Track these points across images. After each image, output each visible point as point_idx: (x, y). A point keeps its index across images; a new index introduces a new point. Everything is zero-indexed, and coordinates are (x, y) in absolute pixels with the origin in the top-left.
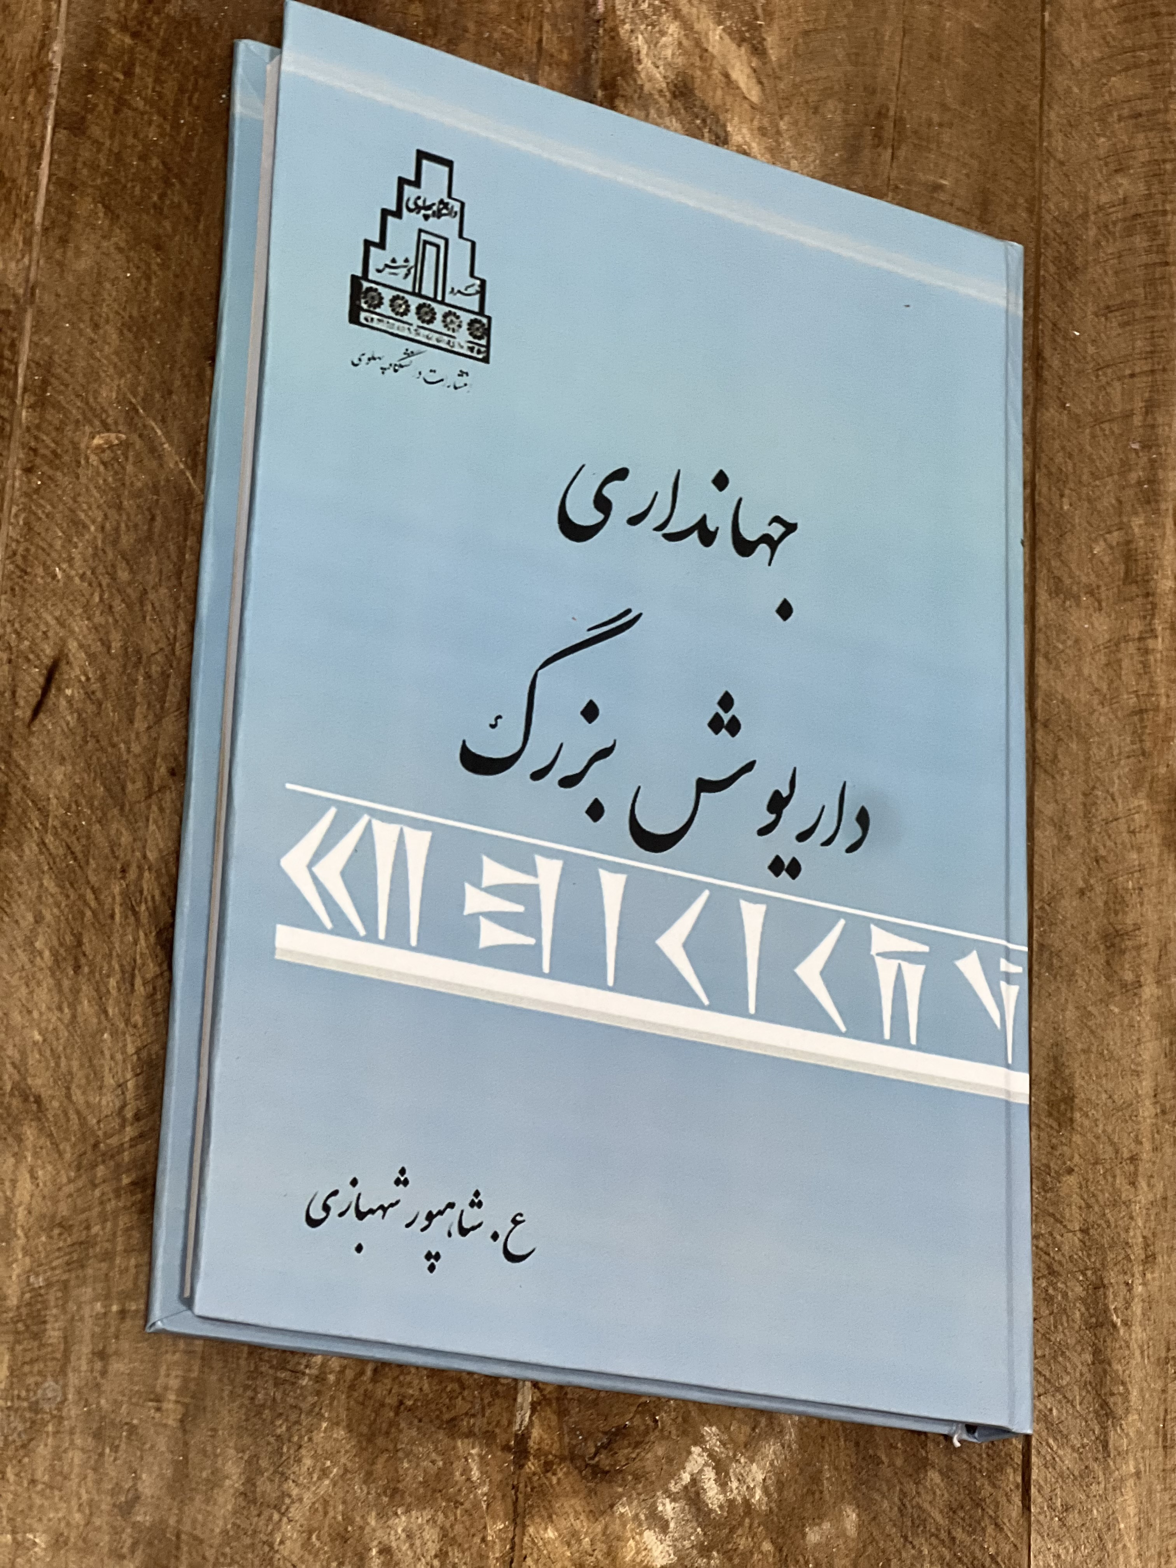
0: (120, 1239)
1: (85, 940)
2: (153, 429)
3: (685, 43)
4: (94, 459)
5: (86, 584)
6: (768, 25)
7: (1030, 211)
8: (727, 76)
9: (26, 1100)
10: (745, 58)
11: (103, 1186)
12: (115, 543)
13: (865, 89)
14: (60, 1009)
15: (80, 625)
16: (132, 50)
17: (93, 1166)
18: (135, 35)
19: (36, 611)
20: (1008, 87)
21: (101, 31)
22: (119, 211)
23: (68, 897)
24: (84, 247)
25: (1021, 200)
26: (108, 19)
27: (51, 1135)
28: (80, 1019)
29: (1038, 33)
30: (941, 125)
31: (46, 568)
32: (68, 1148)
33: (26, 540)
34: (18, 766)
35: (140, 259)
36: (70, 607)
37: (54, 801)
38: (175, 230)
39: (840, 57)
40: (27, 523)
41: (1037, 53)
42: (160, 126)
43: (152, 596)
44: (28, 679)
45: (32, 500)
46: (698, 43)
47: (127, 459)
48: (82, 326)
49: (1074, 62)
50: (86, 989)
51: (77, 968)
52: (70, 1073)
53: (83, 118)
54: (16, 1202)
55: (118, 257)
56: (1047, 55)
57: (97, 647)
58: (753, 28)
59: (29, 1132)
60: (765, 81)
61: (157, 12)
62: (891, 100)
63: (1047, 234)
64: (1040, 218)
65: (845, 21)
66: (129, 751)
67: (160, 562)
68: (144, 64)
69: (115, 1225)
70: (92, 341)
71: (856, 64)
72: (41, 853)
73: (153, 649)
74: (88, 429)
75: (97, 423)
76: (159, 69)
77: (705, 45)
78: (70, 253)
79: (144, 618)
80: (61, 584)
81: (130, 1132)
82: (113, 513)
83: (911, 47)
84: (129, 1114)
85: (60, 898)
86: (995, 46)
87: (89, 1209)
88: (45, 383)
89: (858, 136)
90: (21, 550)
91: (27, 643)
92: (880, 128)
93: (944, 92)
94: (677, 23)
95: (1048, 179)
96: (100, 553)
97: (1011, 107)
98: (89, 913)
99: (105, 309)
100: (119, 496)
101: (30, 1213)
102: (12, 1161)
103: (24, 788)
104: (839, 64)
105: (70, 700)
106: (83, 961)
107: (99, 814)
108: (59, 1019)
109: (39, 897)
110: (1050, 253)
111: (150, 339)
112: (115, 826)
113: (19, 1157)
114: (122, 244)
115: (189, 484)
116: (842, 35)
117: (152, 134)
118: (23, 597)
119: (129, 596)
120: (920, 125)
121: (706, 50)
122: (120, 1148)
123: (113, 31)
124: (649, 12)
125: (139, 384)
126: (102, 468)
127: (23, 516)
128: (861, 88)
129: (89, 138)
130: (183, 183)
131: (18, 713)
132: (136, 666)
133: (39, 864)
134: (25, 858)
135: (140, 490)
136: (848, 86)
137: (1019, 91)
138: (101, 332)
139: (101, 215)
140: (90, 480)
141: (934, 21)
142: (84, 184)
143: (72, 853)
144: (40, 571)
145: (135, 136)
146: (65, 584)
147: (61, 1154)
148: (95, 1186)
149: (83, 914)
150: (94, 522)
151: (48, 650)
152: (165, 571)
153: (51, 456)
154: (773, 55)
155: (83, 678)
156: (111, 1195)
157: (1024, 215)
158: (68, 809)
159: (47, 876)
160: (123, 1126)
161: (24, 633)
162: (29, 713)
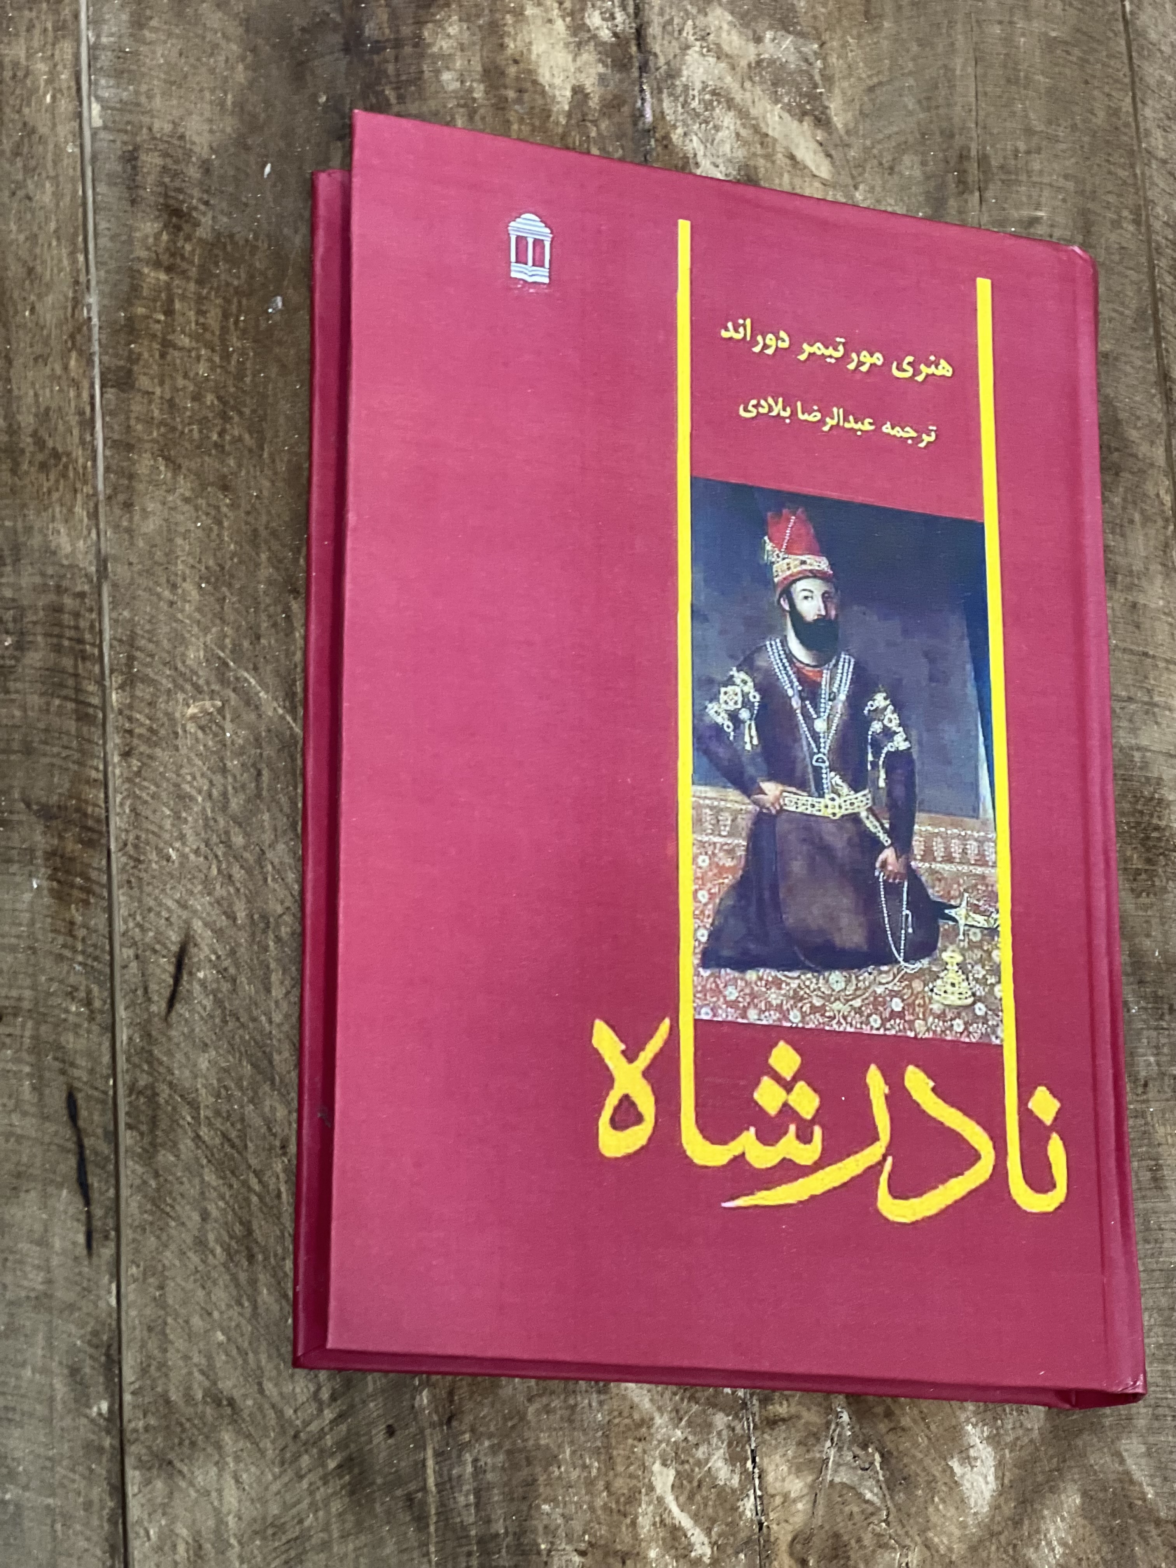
0: (334, 1526)
1: (255, 1226)
2: (246, 680)
3: (743, 132)
4: (191, 727)
5: (202, 859)
6: (830, 91)
7: (1137, 222)
8: (792, 157)
9: (219, 1404)
10: (808, 133)
11: (310, 1476)
12: (225, 808)
13: (942, 133)
14: (240, 1304)
15: (200, 903)
16: (168, 286)
17: (297, 1457)
18: (169, 269)
19: (156, 899)
20: (1096, 93)
21: (134, 275)
22: (180, 460)
23: (231, 1186)
24: (150, 507)
25: (1125, 213)
26: (139, 259)
27: (249, 1436)
28: (261, 1310)
29: (1121, 27)
30: (1028, 152)
31: (159, 851)
32: (269, 1445)
33: (135, 827)
34: (161, 1063)
35: (209, 505)
36: (189, 886)
37: (203, 1091)
38: (240, 466)
39: (910, 107)
40: (133, 810)
41: (1123, 48)
42: (210, 360)
43: (269, 855)
44: (158, 971)
45: (135, 784)
46: (756, 129)
47: (224, 718)
48: (159, 589)
49: (1163, 48)
50: (263, 1277)
51: (251, 1258)
52: (260, 1367)
53: (130, 372)
54: (224, 1510)
55: (186, 508)
56: (1134, 47)
57: (223, 921)
58: (814, 98)
59: (227, 1437)
60: (833, 152)
61: (188, 238)
62: (971, 138)
63: (1157, 242)
64: (1149, 227)
65: (911, 65)
66: (270, 1022)
67: (273, 818)
68: (183, 298)
69: (328, 1512)
70: (172, 604)
71: (928, 109)
72: (198, 1147)
73: (279, 910)
74: (180, 696)
75: (188, 687)
76: (200, 299)
77: (764, 130)
78: (137, 518)
79: (266, 880)
80: (176, 865)
81: (329, 1415)
82: (218, 779)
83: (985, 75)
84: (325, 1395)
85: (224, 1189)
86: (1076, 52)
87: (298, 1502)
88: (131, 658)
89: (941, 187)
90: (131, 837)
91: (151, 934)
92: (963, 172)
93: (1026, 116)
94: (732, 113)
95: (1153, 184)
96: (212, 823)
97: (1101, 114)
98: (255, 1199)
99: (180, 567)
100: (222, 759)
101: (240, 1519)
102: (214, 1471)
103: (171, 1084)
104: (911, 113)
105: (203, 983)
106: (256, 1250)
107: (250, 1093)
108: (240, 1314)
109: (202, 1193)
110: (1163, 263)
111: (230, 586)
112: (268, 1103)
113: (221, 1465)
114: (188, 494)
115: (291, 728)
116: (911, 81)
117: (202, 370)
118: (140, 888)
119: (246, 860)
120: (1005, 158)
121: (767, 135)
122: (322, 1433)
123: (146, 270)
124: (700, 109)
125: (225, 636)
126: (200, 734)
127: (128, 802)
128: (938, 133)
129: (139, 390)
130: (241, 414)
131: (154, 1008)
132: (265, 931)
133: (197, 1159)
134: (183, 1157)
135: (242, 747)
136: (923, 135)
137: (1109, 95)
138: (180, 591)
139: (162, 468)
140: (191, 749)
141: (1008, 40)
142: (140, 440)
143: (229, 1140)
144: (154, 856)
145: (186, 376)
146: (182, 864)
147: (262, 1452)
148: (301, 1477)
149: (247, 1200)
150: (200, 792)
151: (174, 937)
152: (279, 825)
153: (148, 734)
154: (838, 121)
155: (213, 957)
156: (319, 1483)
157: (1131, 228)
158: (218, 1096)
159: (206, 1170)
160: (320, 1410)
161: (147, 925)
162: (164, 1005)
